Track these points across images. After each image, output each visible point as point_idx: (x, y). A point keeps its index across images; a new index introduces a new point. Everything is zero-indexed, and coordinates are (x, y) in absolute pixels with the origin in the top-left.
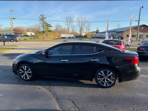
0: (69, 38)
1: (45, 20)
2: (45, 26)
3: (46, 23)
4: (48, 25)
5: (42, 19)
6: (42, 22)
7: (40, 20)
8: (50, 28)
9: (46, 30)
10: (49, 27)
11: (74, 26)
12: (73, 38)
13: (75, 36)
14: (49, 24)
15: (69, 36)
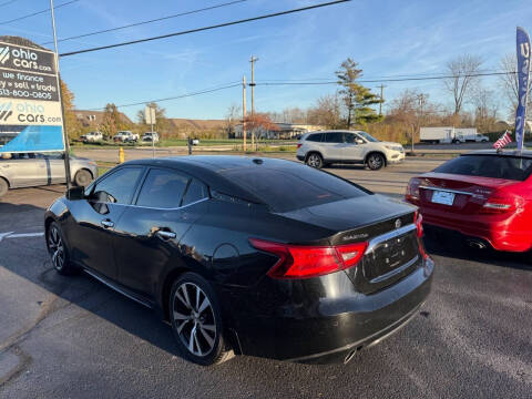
0: (454, 141)
1: (358, 81)
2: (357, 100)
3: (360, 91)
4: (369, 98)
5: (349, 76)
6: (346, 89)
7: (340, 83)
8: (372, 106)
9: (360, 114)
10: (371, 102)
11: (485, 95)
12: (474, 141)
13: (485, 135)
14: (371, 92)
15: (454, 132)
